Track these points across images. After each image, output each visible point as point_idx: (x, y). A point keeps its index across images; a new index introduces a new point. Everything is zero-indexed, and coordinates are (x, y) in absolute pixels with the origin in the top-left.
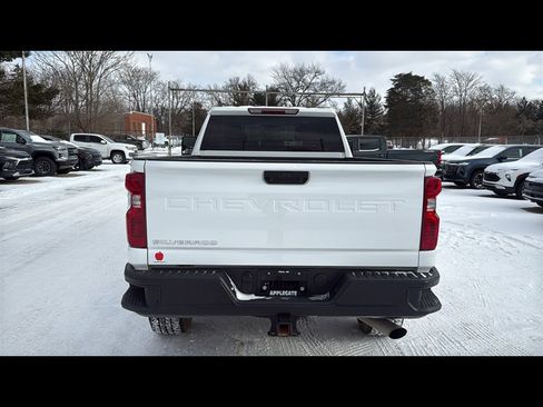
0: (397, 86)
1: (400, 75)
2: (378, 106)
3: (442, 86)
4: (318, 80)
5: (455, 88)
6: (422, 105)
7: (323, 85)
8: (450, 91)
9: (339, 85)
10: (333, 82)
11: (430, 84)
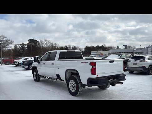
0: (30, 42)
1: (30, 39)
2: (25, 48)
3: (42, 43)
4: (5, 39)
5: (45, 43)
6: (37, 48)
7: (6, 41)
8: (44, 44)
9: (12, 41)
10: (10, 40)
11: (39, 42)
